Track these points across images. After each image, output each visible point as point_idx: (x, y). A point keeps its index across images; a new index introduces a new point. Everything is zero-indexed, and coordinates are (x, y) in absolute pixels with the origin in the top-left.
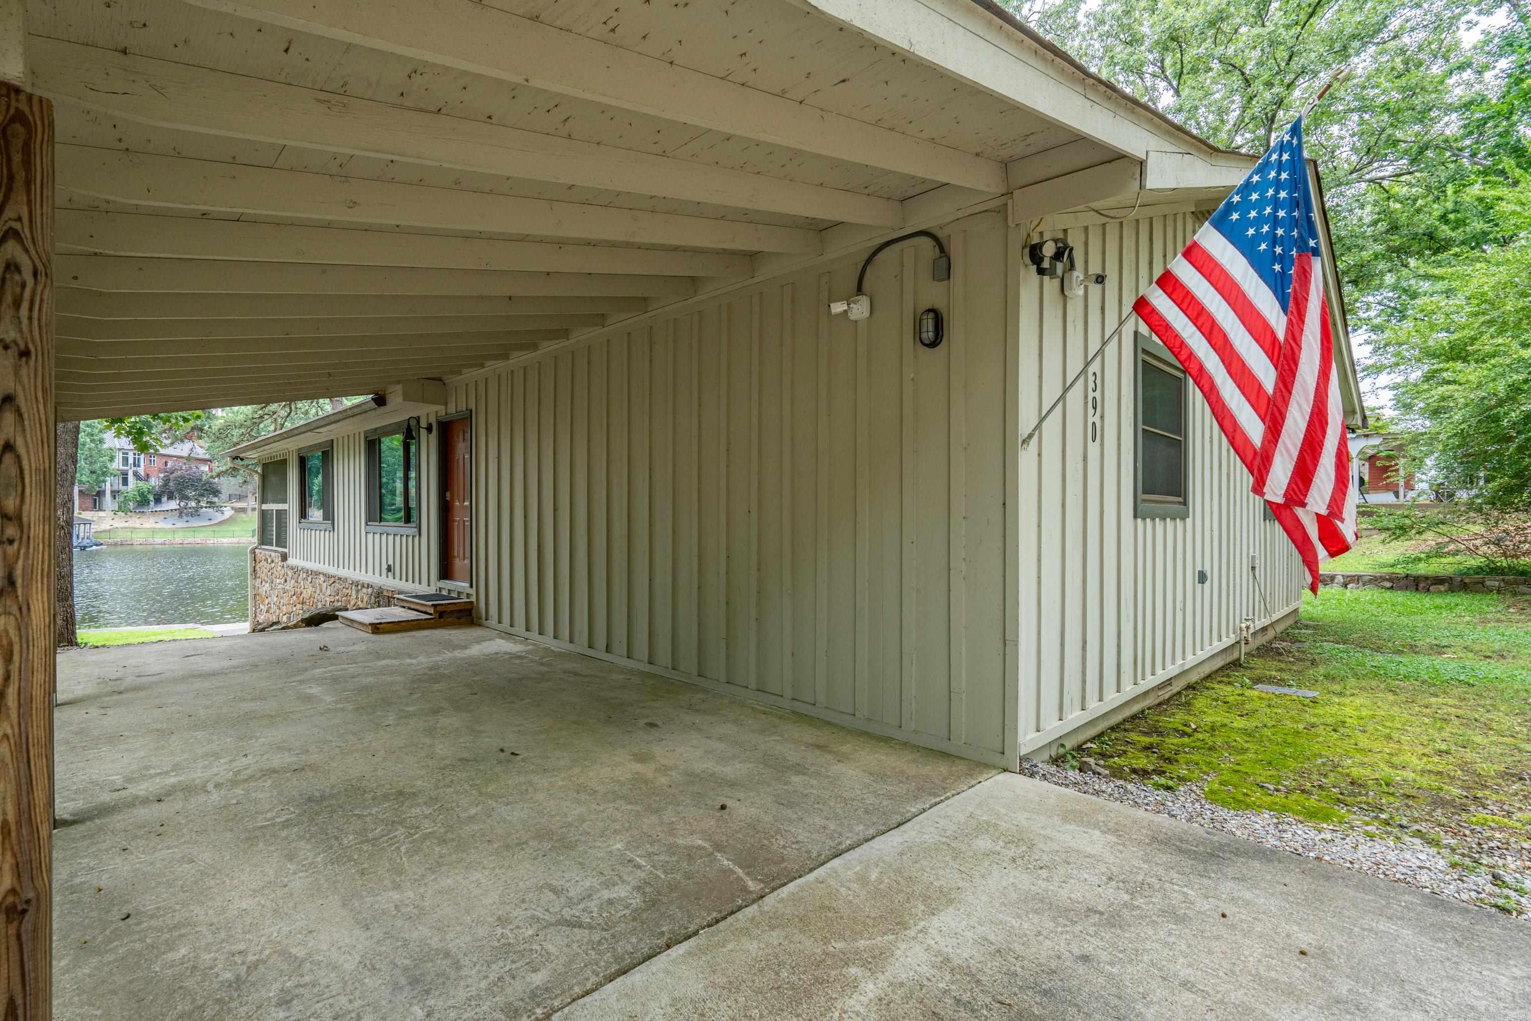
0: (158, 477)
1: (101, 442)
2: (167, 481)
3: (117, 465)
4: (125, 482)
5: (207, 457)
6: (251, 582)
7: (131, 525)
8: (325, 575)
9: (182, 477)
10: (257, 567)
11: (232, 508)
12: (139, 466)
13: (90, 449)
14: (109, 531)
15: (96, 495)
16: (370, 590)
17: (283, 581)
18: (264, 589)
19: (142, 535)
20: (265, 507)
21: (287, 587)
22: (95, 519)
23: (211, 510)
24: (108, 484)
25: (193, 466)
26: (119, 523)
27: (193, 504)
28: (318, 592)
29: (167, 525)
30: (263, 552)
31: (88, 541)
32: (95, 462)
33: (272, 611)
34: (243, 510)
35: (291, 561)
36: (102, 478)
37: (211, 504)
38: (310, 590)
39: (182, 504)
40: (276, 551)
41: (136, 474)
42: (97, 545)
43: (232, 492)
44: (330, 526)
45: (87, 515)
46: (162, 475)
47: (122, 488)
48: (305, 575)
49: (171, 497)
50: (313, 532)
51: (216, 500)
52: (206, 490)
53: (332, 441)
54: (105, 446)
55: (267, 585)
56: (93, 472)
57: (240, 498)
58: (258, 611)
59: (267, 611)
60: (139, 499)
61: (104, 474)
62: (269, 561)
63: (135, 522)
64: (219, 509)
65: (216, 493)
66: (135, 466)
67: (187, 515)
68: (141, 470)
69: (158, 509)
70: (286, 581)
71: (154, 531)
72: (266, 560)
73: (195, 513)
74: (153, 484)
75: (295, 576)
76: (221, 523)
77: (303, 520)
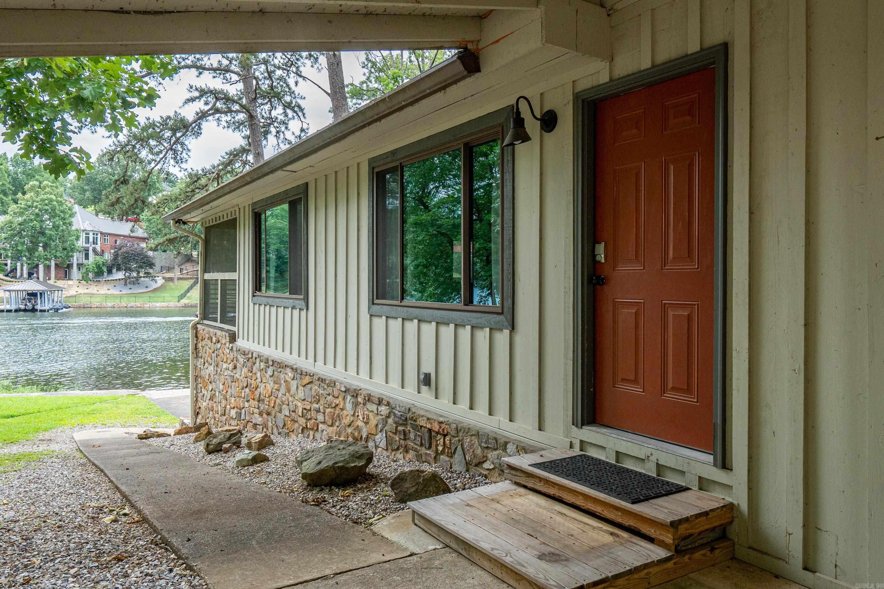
0: (110, 253)
1: (70, 225)
2: (116, 255)
3: (81, 243)
4: (87, 257)
5: (146, 235)
6: (193, 361)
7: (91, 292)
8: (294, 370)
9: (127, 253)
10: (200, 345)
11: (163, 278)
12: (97, 244)
13: (63, 230)
14: (75, 296)
15: (67, 268)
16: (384, 410)
17: (231, 366)
18: (208, 371)
19: (98, 299)
20: (207, 276)
21: (237, 376)
22: (65, 286)
23: (147, 279)
24: (75, 258)
25: (135, 243)
26: (82, 290)
27: (135, 274)
28: (283, 390)
29: (115, 292)
30: (207, 329)
31: (60, 304)
32: (66, 241)
33: (217, 399)
34: (171, 279)
35: (241, 343)
36: (71, 254)
37: (147, 274)
38: (270, 386)
39: (127, 274)
40: (222, 329)
41: (94, 250)
42: (66, 308)
43: (163, 264)
44: (303, 303)
45: (60, 283)
46: (112, 251)
47: (85, 262)
48: (263, 365)
49: (119, 269)
50: (274, 310)
51: (151, 271)
52: (144, 263)
53: (307, 184)
54: (73, 228)
55: (211, 368)
56: (64, 249)
57: (169, 269)
58: (200, 395)
59: (211, 399)
60: (96, 270)
61: (72, 250)
62: (214, 340)
63: (93, 289)
64: (153, 278)
65: (151, 265)
66: (94, 244)
67: (130, 283)
68: (98, 248)
69: (110, 279)
70: (235, 367)
71: (106, 296)
72: (210, 339)
73: (136, 282)
74: (107, 258)
75: (249, 364)
76: (155, 290)
77: (258, 293)
